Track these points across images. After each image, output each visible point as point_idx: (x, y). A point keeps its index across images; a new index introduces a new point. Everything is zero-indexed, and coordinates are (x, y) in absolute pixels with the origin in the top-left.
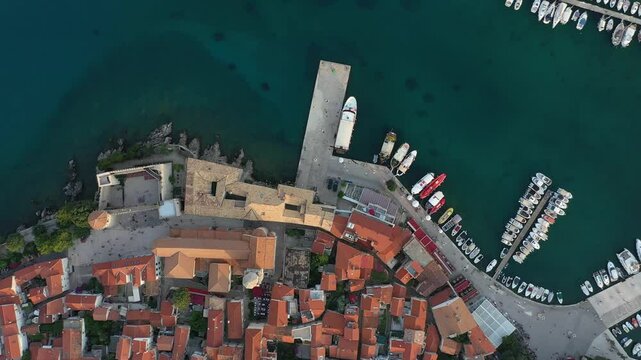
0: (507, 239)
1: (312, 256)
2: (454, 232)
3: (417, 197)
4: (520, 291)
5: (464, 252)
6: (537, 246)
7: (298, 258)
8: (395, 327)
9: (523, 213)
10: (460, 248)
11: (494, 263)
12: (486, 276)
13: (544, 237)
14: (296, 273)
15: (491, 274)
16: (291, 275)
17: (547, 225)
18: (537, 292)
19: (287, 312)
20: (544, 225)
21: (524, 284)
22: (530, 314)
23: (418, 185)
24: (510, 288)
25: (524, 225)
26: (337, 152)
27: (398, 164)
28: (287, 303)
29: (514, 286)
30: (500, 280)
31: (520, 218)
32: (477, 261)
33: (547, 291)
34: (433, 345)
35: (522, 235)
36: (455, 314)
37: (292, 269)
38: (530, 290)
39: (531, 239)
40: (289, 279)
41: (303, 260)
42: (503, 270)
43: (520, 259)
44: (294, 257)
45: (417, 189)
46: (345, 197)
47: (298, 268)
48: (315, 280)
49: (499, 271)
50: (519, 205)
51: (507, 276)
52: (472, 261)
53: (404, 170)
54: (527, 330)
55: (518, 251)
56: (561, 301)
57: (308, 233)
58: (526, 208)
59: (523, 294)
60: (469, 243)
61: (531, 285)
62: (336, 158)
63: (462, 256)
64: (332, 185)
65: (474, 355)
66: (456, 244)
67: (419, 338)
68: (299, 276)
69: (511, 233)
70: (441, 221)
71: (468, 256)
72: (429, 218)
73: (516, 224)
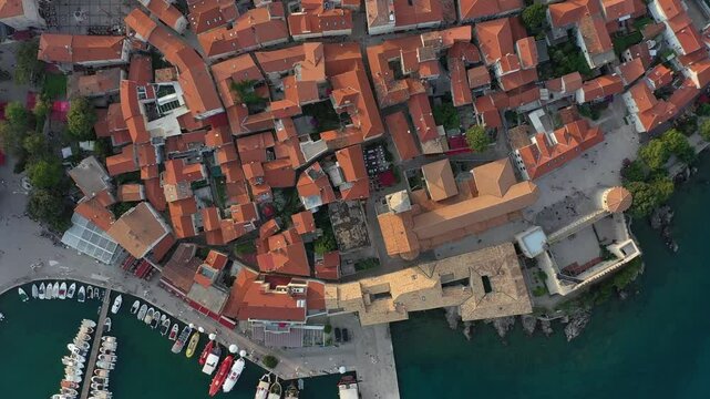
0: (110, 343)
1: (336, 246)
2: (175, 329)
3: (235, 357)
4: (73, 286)
5: (156, 309)
6: (71, 347)
7: (351, 237)
8: (205, 192)
9: (101, 381)
10: (162, 313)
11: (114, 309)
12: (119, 289)
13: (66, 360)
14: (348, 219)
15: (114, 295)
16: (353, 213)
17: (69, 378)
18: (53, 292)
19: (341, 169)
20: (72, 376)
21: (70, 296)
22: (52, 263)
23: (239, 372)
24: (86, 286)
25: (96, 367)
26: (351, 377)
27: (272, 390)
28: (344, 179)
29: (82, 290)
30: (101, 290)
31: (103, 374)
32: (136, 304)
33: (42, 297)
34: (151, 187)
35: (94, 353)
36: (137, 238)
37: (355, 221)
38: (61, 292)
39: (81, 353)
40: (354, 207)
41: (345, 237)
42: (101, 304)
43: (87, 325)
44: (357, 237)
45: (238, 367)
46: (322, 328)
47: (348, 226)
48: (322, 217)
49: (106, 301)
50: (109, 389)
51: (95, 298)
52: (142, 302)
53: (262, 384)
54: (48, 243)
55: (92, 334)
56: (21, 291)
57: (351, 269)
58: (100, 388)
59: (69, 283)
60: (154, 322)
61: (62, 297)
62: (351, 369)
63: (155, 304)
64: (342, 335)
65: (97, 196)
66: (168, 316)
67: (171, 193)
68: (342, 217)
69: (108, 352)
70: (195, 337)
71: (149, 306)
72: (212, 337)
73: (106, 364)
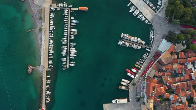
0: (139, 48)
1: (161, 102)
2: (142, 62)
3: (135, 76)
4: (152, 40)
5: (146, 58)
6: (139, 39)
7: (163, 106)
8: (173, 72)
9: (131, 45)
10: (145, 60)
12: (151, 50)
13: (136, 37)
14: (167, 105)
15: (150, 49)
16: (168, 106)
17: (132, 38)
18: (151, 36)
19: (179, 105)
20: (132, 39)
21: (150, 39)
22: (158, 36)
23: (131, 77)
24: (152, 43)
25: (134, 44)
26: (129, 101)
27: (127, 84)
28: (177, 106)
29: (152, 42)
30: (151, 46)
31: (133, 46)
32: (148, 54)
33: (151, 33)
34: (175, 61)
35: (137, 44)
36: (166, 59)
37: (167, 107)
38: (151, 37)
39: (138, 41)
40: (170, 107)
41: (163, 104)
42: (148, 46)
43: (144, 42)
44: (163, 107)
45: (133, 76)
46: (141, 96)
47: (165, 105)
48: (168, 100)
49: (149, 47)
50: (129, 47)
51: (149, 45)
52: (148, 55)
53: (129, 81)
54: (162, 36)
55: (142, 44)
56: (152, 28)
57: (154, 104)
58: (129, 45)
59: (153, 39)
60: (144, 58)
61: (150, 37)
62: (130, 101)
64: (138, 100)
65: (175, 50)
66: (144, 61)
67: (175, 66)
68: (168, 104)
69: (137, 47)
70: (140, 67)
71: (147, 57)
72: (140, 71)
73: (134, 46)
